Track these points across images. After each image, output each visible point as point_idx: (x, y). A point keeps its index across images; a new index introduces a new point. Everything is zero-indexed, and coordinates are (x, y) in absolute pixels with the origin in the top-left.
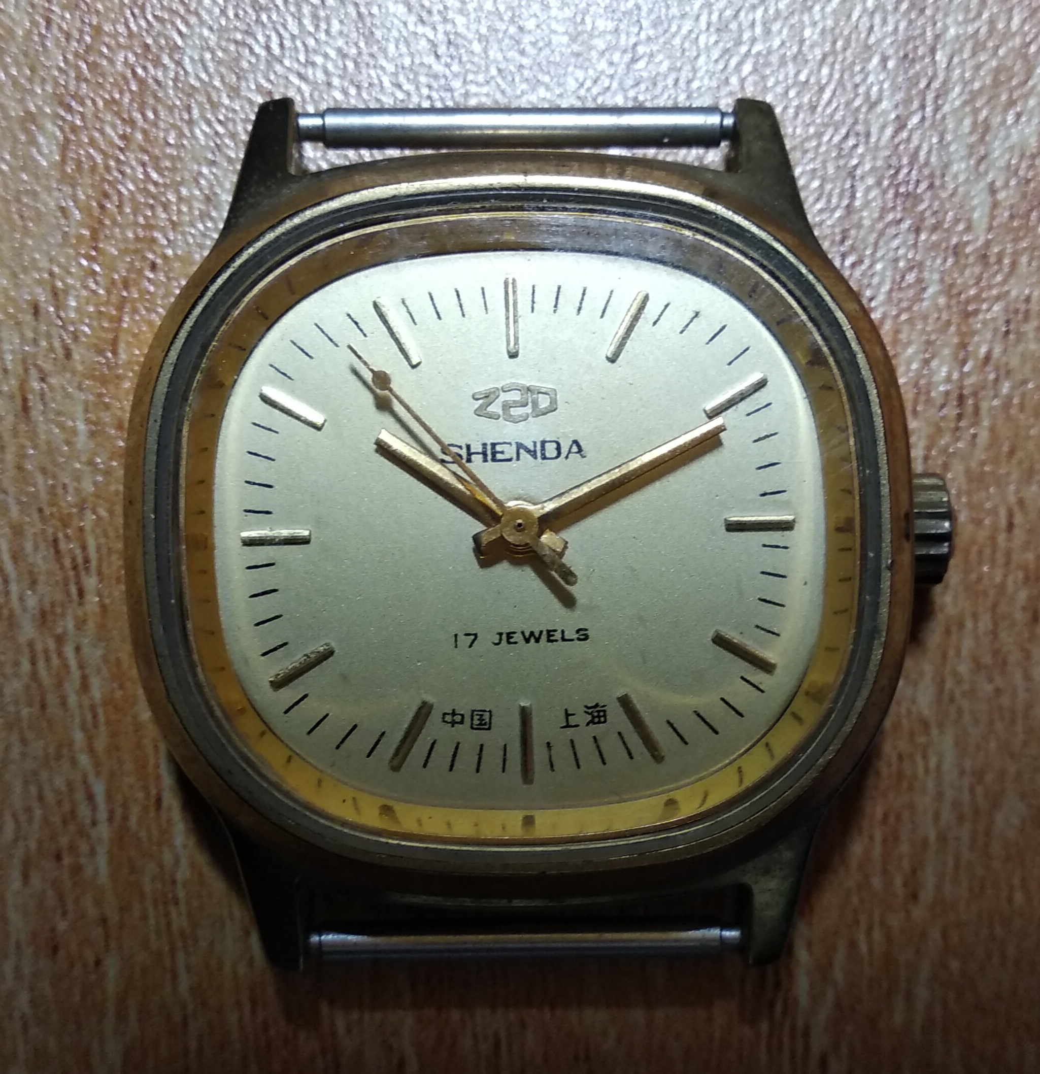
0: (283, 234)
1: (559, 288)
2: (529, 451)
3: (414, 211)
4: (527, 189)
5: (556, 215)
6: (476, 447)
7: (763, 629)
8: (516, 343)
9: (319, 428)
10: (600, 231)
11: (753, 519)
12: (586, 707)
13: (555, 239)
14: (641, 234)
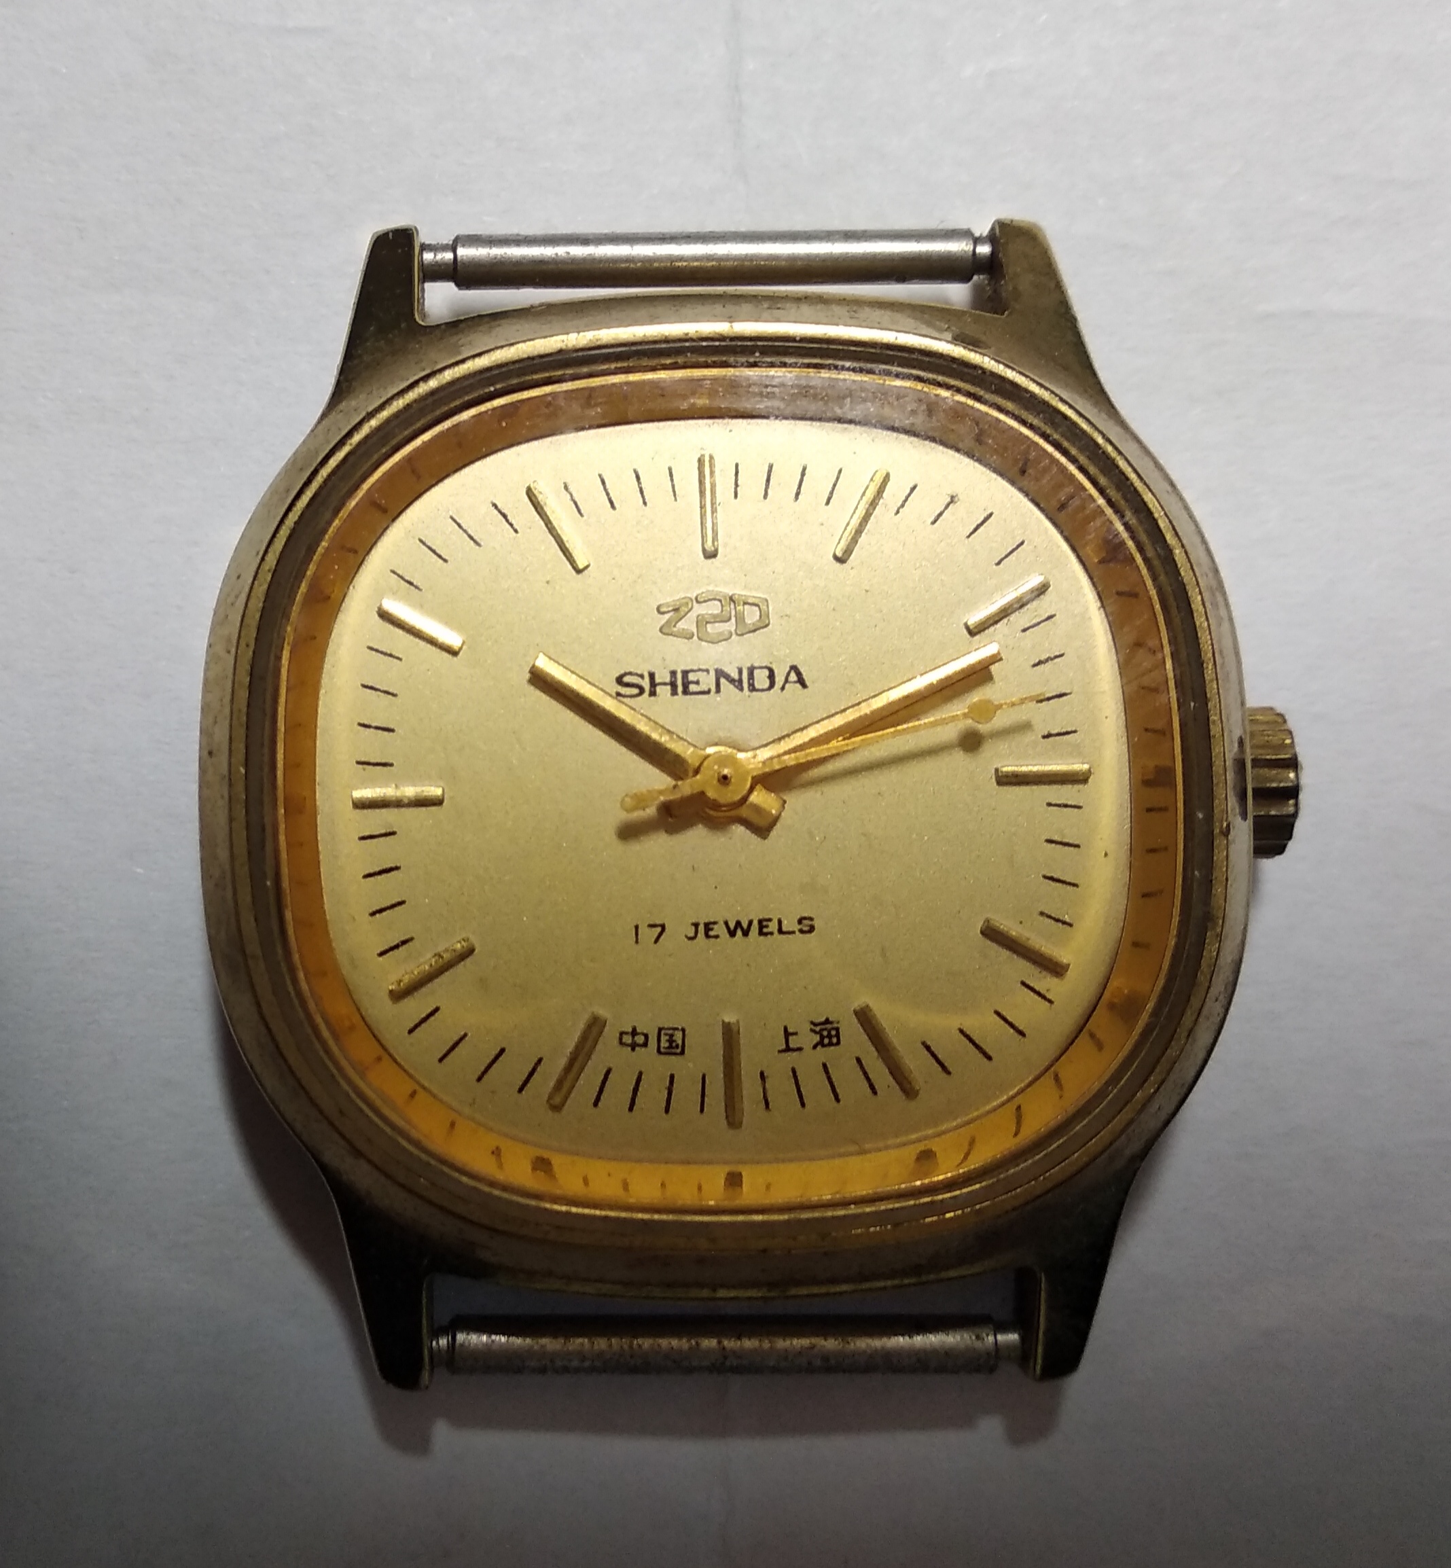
0: (415, 401)
1: (771, 467)
2: (732, 681)
3: (585, 370)
4: (732, 339)
5: (772, 372)
6: (662, 676)
7: (1049, 917)
8: (715, 538)
9: (454, 653)
10: (829, 392)
11: (1035, 769)
12: (812, 1023)
13: (769, 404)
14: (883, 395)
